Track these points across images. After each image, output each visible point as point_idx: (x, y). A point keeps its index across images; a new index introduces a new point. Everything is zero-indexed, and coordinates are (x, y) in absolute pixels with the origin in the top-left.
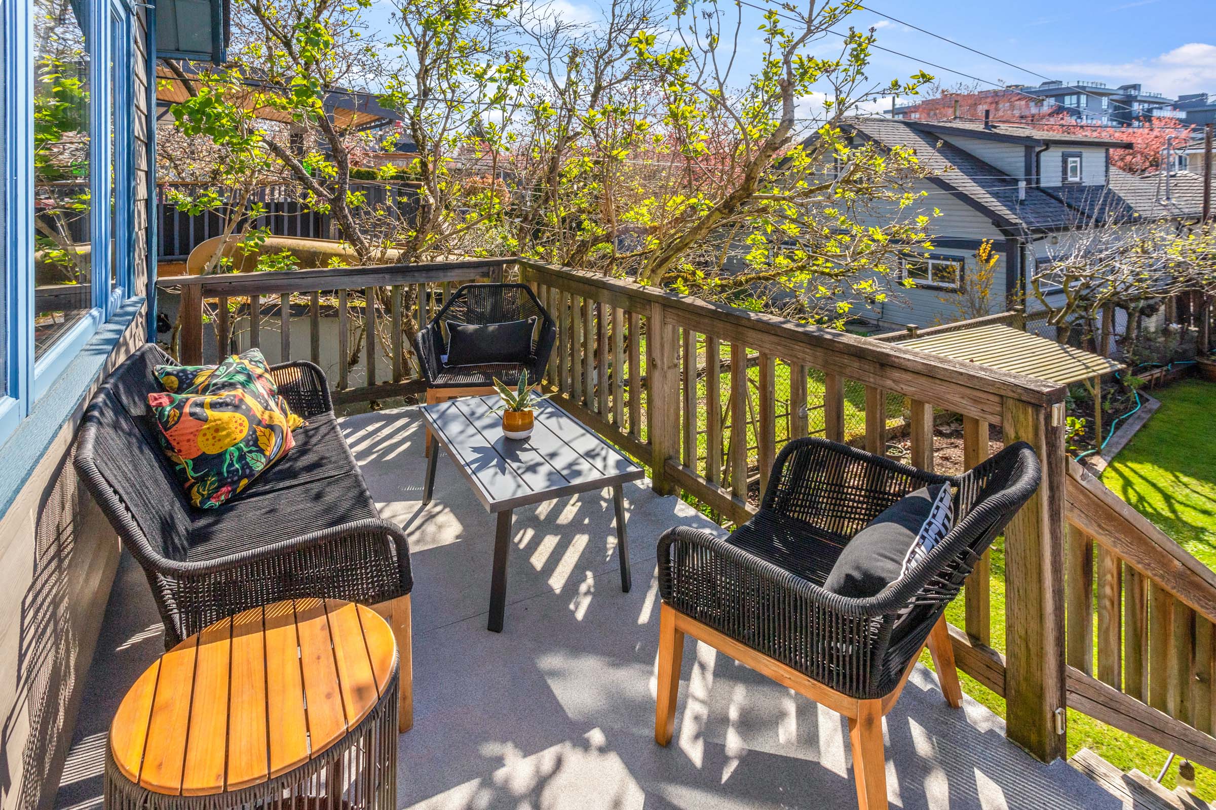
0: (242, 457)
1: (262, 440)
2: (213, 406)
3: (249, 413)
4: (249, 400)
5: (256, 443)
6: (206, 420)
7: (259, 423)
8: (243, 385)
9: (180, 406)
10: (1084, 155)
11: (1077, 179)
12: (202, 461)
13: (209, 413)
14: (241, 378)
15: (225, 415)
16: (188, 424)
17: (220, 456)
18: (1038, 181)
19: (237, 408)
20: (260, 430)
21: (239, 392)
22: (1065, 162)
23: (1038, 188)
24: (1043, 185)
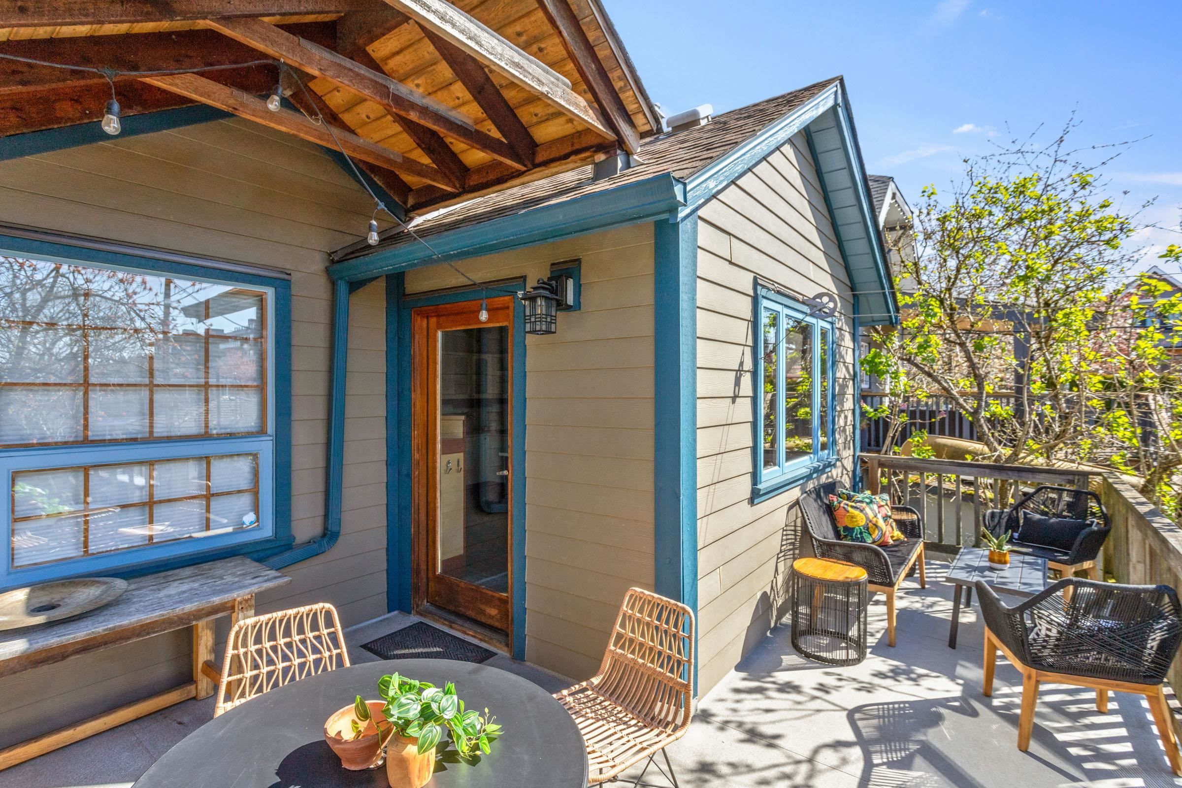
0: (861, 533)
1: (870, 530)
2: (852, 507)
3: (866, 515)
4: (868, 510)
5: (868, 529)
6: (848, 512)
7: (871, 521)
8: (867, 503)
9: (840, 503)
12: (846, 528)
13: (850, 509)
14: (868, 500)
15: (856, 512)
16: (841, 511)
17: (853, 529)
19: (861, 511)
20: (870, 525)
21: (864, 505)
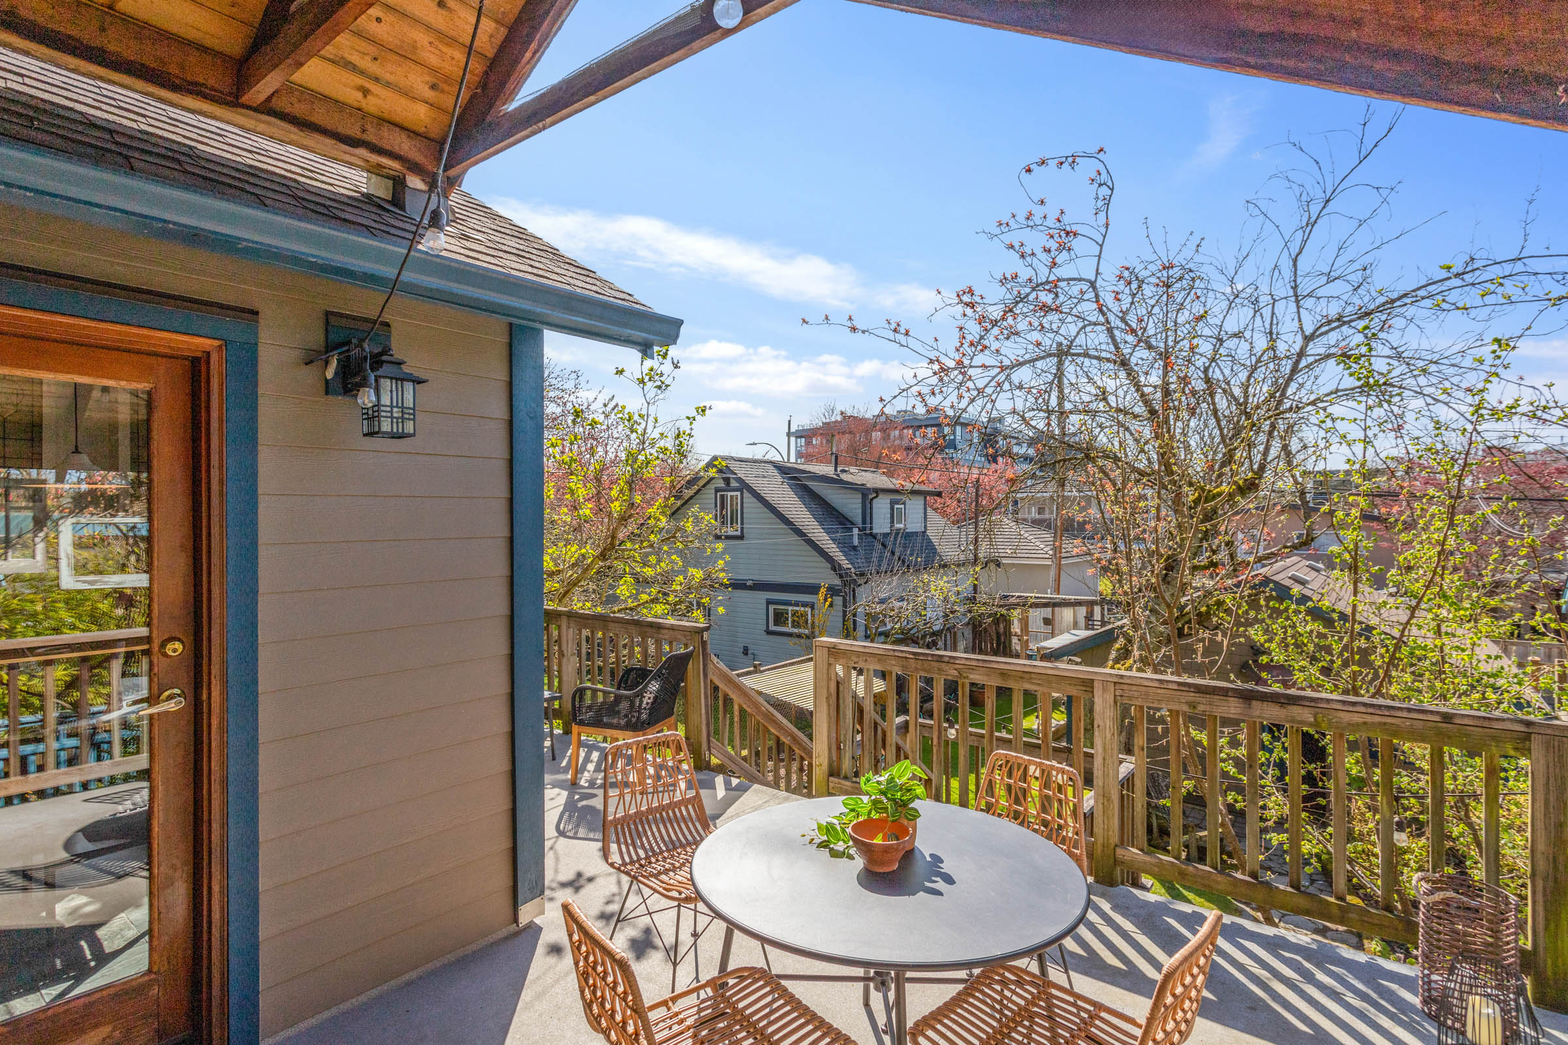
10: (908, 502)
11: (901, 526)
18: (871, 529)
22: (892, 509)
23: (871, 534)
24: (874, 531)
